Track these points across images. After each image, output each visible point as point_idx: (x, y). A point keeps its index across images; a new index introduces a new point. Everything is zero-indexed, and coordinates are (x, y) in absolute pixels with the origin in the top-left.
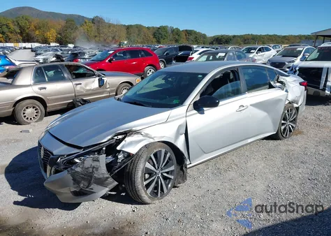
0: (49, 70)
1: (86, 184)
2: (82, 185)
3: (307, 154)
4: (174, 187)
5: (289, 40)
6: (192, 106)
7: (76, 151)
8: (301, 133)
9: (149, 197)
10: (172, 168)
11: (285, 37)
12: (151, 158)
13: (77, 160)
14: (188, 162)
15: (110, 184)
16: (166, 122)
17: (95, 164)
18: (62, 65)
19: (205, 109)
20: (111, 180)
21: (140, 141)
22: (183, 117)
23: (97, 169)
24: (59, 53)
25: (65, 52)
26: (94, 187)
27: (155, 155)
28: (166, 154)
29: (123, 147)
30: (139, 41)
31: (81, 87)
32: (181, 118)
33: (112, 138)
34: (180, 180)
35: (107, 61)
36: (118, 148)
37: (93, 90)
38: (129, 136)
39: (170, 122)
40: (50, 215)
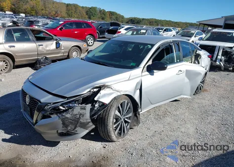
0: (15, 32)
1: (73, 127)
2: (69, 128)
3: (215, 106)
4: (131, 128)
5: (179, 25)
6: (145, 68)
7: (61, 100)
8: (206, 90)
9: (116, 137)
10: (130, 115)
11: (176, 22)
12: (119, 107)
13: (61, 108)
14: (140, 110)
15: (90, 127)
16: (129, 80)
17: (82, 111)
18: (27, 29)
19: (155, 71)
20: (91, 124)
21: (111, 94)
22: (140, 77)
23: (83, 116)
24: (15, 20)
25: (20, 20)
26: (78, 129)
27: (121, 105)
28: (128, 104)
29: (99, 98)
30: (75, 16)
31: (42, 48)
32: (138, 77)
33: (90, 91)
34: (135, 123)
35: (58, 29)
36: (96, 99)
37: (52, 50)
38: (103, 89)
39: (131, 80)
40: (36, 151)
